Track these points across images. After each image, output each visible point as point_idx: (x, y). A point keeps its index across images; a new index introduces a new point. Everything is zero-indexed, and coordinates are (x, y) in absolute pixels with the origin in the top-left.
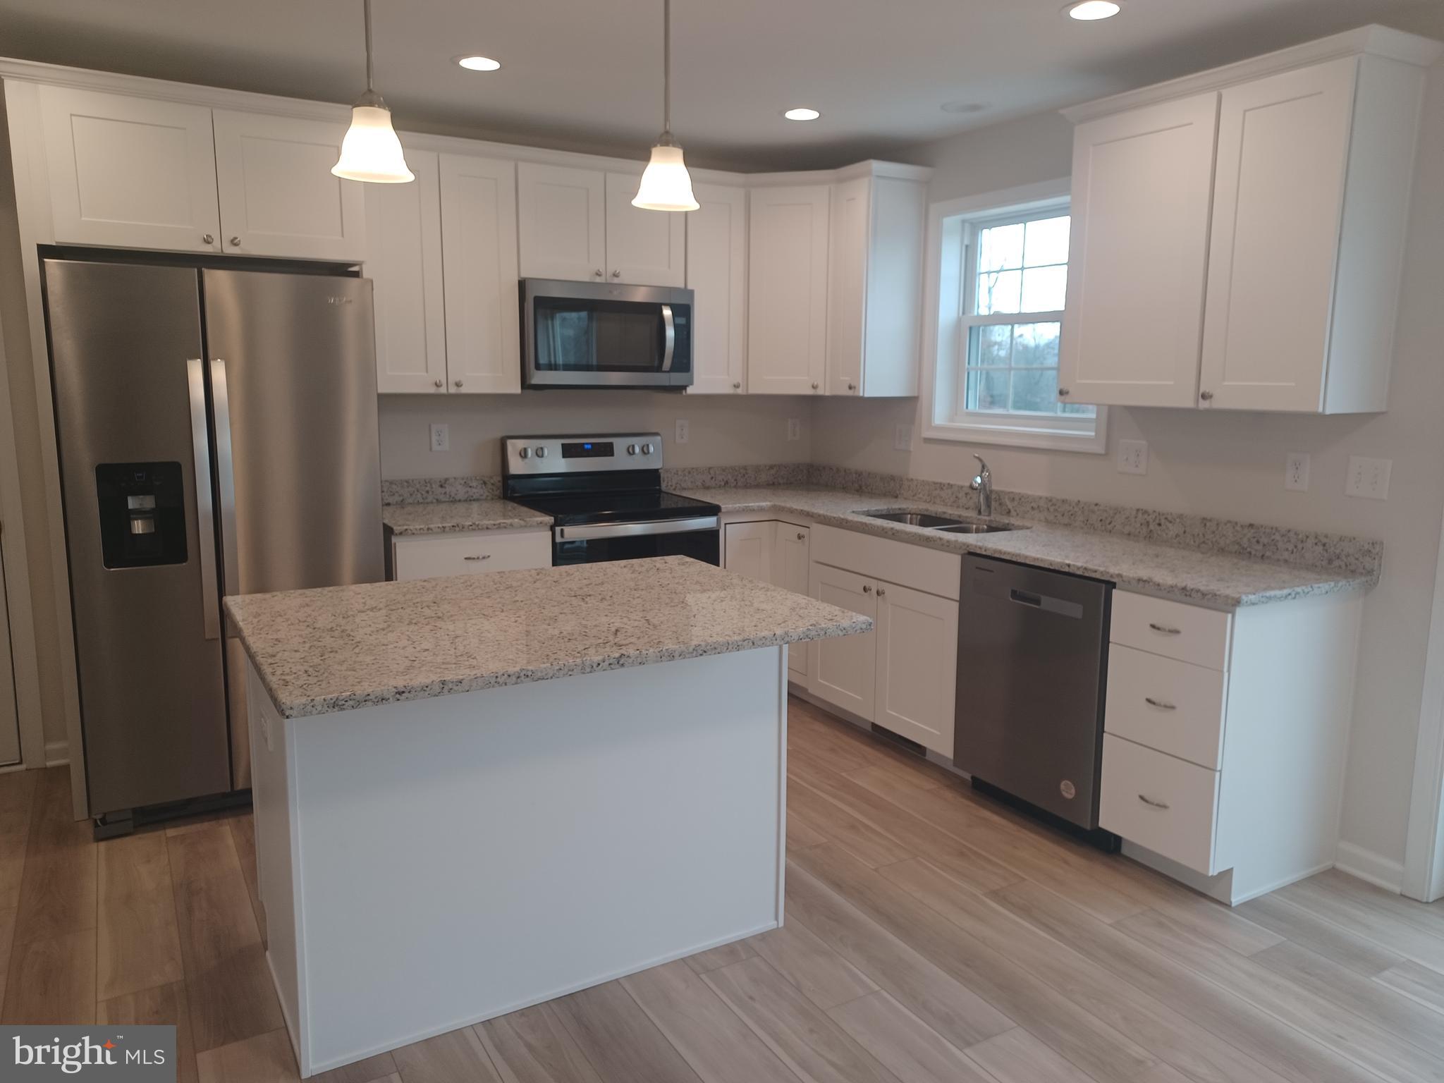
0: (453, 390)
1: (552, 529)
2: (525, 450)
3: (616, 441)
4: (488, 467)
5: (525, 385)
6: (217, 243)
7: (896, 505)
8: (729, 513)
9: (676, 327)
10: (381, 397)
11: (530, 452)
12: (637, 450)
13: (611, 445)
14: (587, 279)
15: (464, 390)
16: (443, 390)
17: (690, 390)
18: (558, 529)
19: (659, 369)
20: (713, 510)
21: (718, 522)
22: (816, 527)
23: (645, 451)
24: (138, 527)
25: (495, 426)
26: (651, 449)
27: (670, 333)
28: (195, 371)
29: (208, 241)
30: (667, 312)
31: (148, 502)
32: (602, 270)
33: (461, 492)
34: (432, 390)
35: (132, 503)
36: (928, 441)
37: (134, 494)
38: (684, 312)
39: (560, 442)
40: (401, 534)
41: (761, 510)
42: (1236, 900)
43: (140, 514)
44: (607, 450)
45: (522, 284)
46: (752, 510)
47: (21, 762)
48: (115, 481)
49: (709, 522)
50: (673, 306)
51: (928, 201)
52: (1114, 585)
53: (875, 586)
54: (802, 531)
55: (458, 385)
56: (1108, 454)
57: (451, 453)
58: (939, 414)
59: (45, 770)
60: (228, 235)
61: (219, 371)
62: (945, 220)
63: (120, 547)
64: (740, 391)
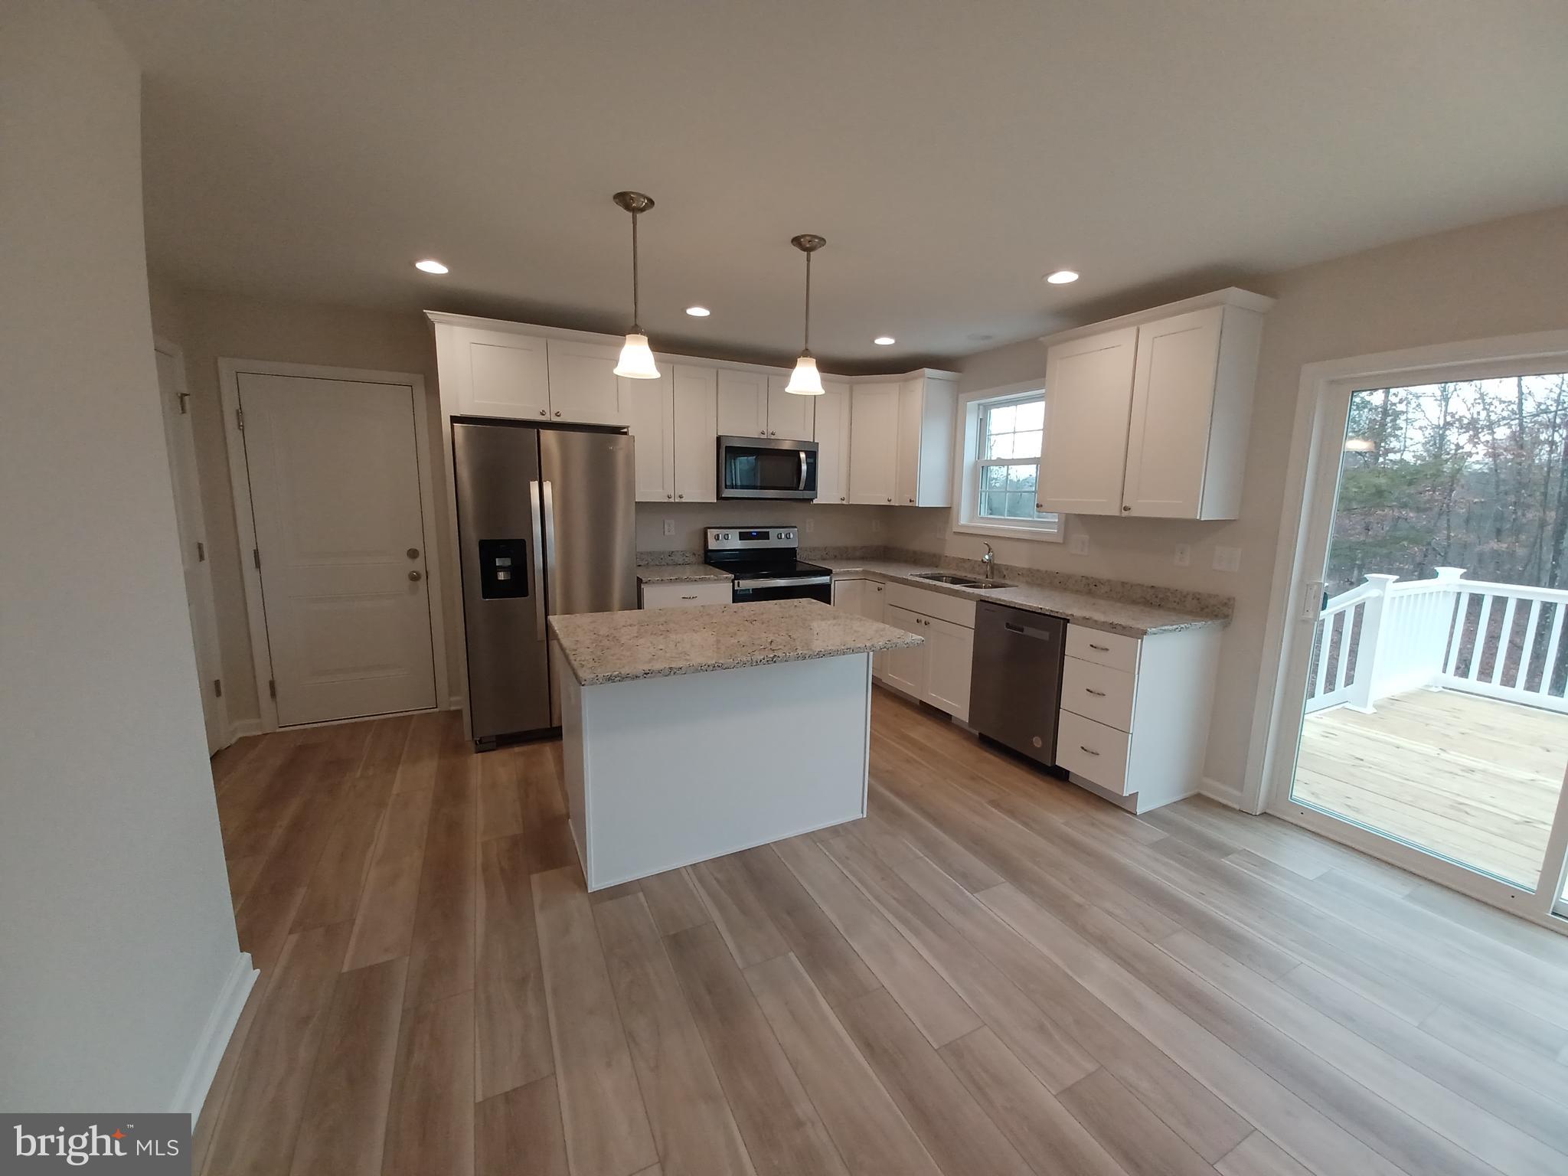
0: (678, 500)
1: (733, 581)
2: (718, 535)
3: (771, 531)
4: (697, 544)
5: (719, 497)
6: (548, 415)
8: (837, 574)
9: (808, 464)
10: (638, 504)
11: (720, 537)
12: (783, 536)
13: (768, 533)
14: (756, 436)
15: (683, 500)
16: (672, 500)
17: (815, 502)
18: (736, 582)
19: (797, 489)
20: (828, 572)
21: (831, 580)
22: (889, 583)
23: (788, 537)
24: (501, 576)
25: (699, 521)
26: (792, 536)
27: (804, 467)
28: (534, 487)
29: (542, 415)
30: (803, 455)
31: (507, 562)
32: (765, 431)
33: (681, 559)
34: (667, 500)
35: (498, 562)
37: (500, 557)
38: (812, 455)
39: (738, 531)
40: (646, 582)
41: (857, 572)
42: (1140, 811)
43: (502, 568)
44: (765, 536)
45: (719, 439)
46: (852, 573)
47: (436, 707)
48: (489, 549)
49: (825, 579)
50: (806, 452)
51: (959, 392)
52: (1068, 621)
53: (924, 619)
54: (881, 586)
55: (681, 497)
56: (1065, 543)
57: (676, 537)
58: (964, 518)
59: (449, 712)
60: (554, 410)
61: (548, 488)
62: (968, 403)
63: (491, 587)
64: (844, 502)
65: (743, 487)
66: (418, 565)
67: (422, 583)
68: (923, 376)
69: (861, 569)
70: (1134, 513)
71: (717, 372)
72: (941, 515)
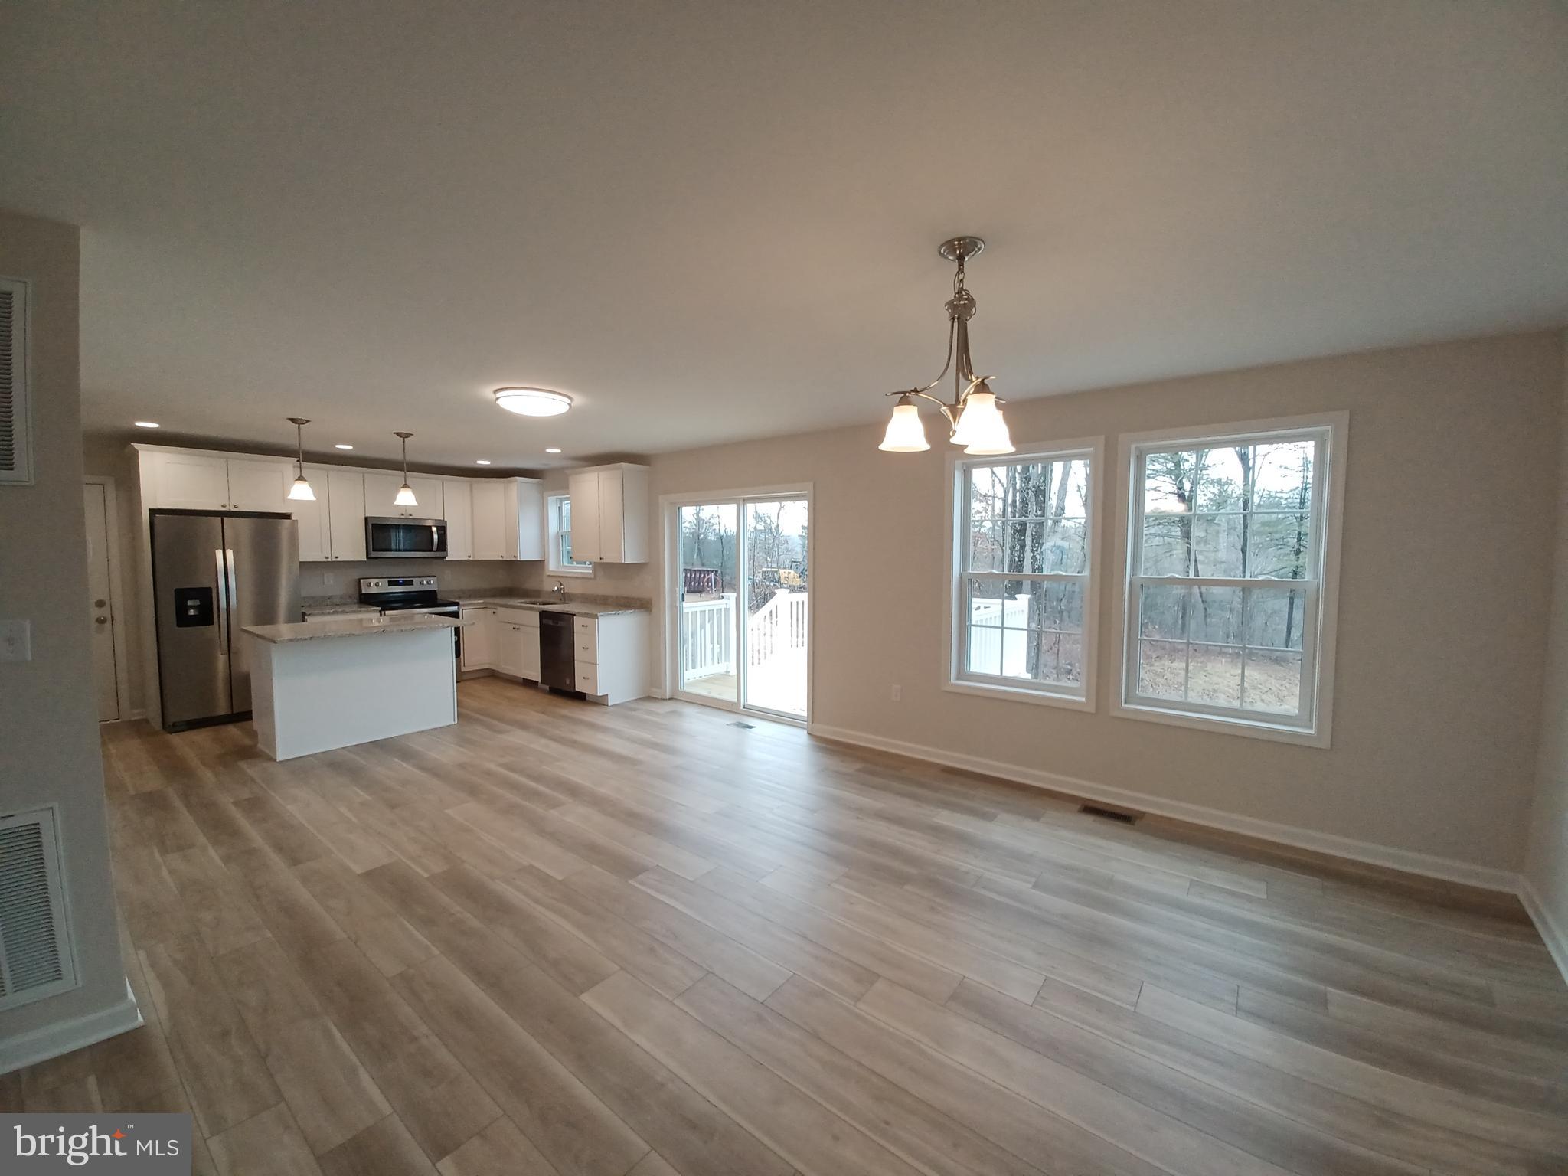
0: (334, 560)
1: (380, 612)
2: (370, 583)
3: (414, 580)
4: (353, 591)
5: (367, 557)
6: (228, 506)
7: (533, 600)
8: (464, 605)
9: (438, 534)
10: (302, 563)
11: (372, 585)
12: (425, 582)
13: (412, 581)
14: (398, 517)
15: (338, 560)
16: (329, 560)
17: (447, 559)
18: (383, 612)
19: (432, 551)
20: (457, 604)
21: (458, 609)
22: (499, 608)
23: (428, 583)
24: (192, 612)
25: (356, 574)
26: (432, 582)
27: (436, 536)
28: (219, 554)
29: (223, 506)
30: (434, 529)
31: (198, 603)
32: (404, 513)
33: (337, 601)
34: (325, 560)
35: (189, 603)
36: (549, 576)
37: (191, 599)
38: (442, 529)
39: (387, 580)
40: (309, 615)
41: (478, 603)
42: (609, 705)
43: (192, 607)
44: (411, 583)
45: (366, 519)
46: (474, 604)
47: (118, 719)
48: (182, 595)
49: (455, 608)
50: (437, 527)
51: (543, 491)
52: (575, 615)
53: (517, 627)
54: (495, 611)
55: (337, 558)
56: (595, 578)
57: (334, 585)
58: (552, 566)
59: (130, 721)
60: (233, 503)
61: (230, 554)
62: (549, 498)
63: (183, 620)
64: (471, 559)
65: (405, 550)
66: (104, 612)
67: (108, 625)
68: (516, 481)
69: (482, 601)
70: (605, 561)
71: (363, 476)
72: (538, 565)
